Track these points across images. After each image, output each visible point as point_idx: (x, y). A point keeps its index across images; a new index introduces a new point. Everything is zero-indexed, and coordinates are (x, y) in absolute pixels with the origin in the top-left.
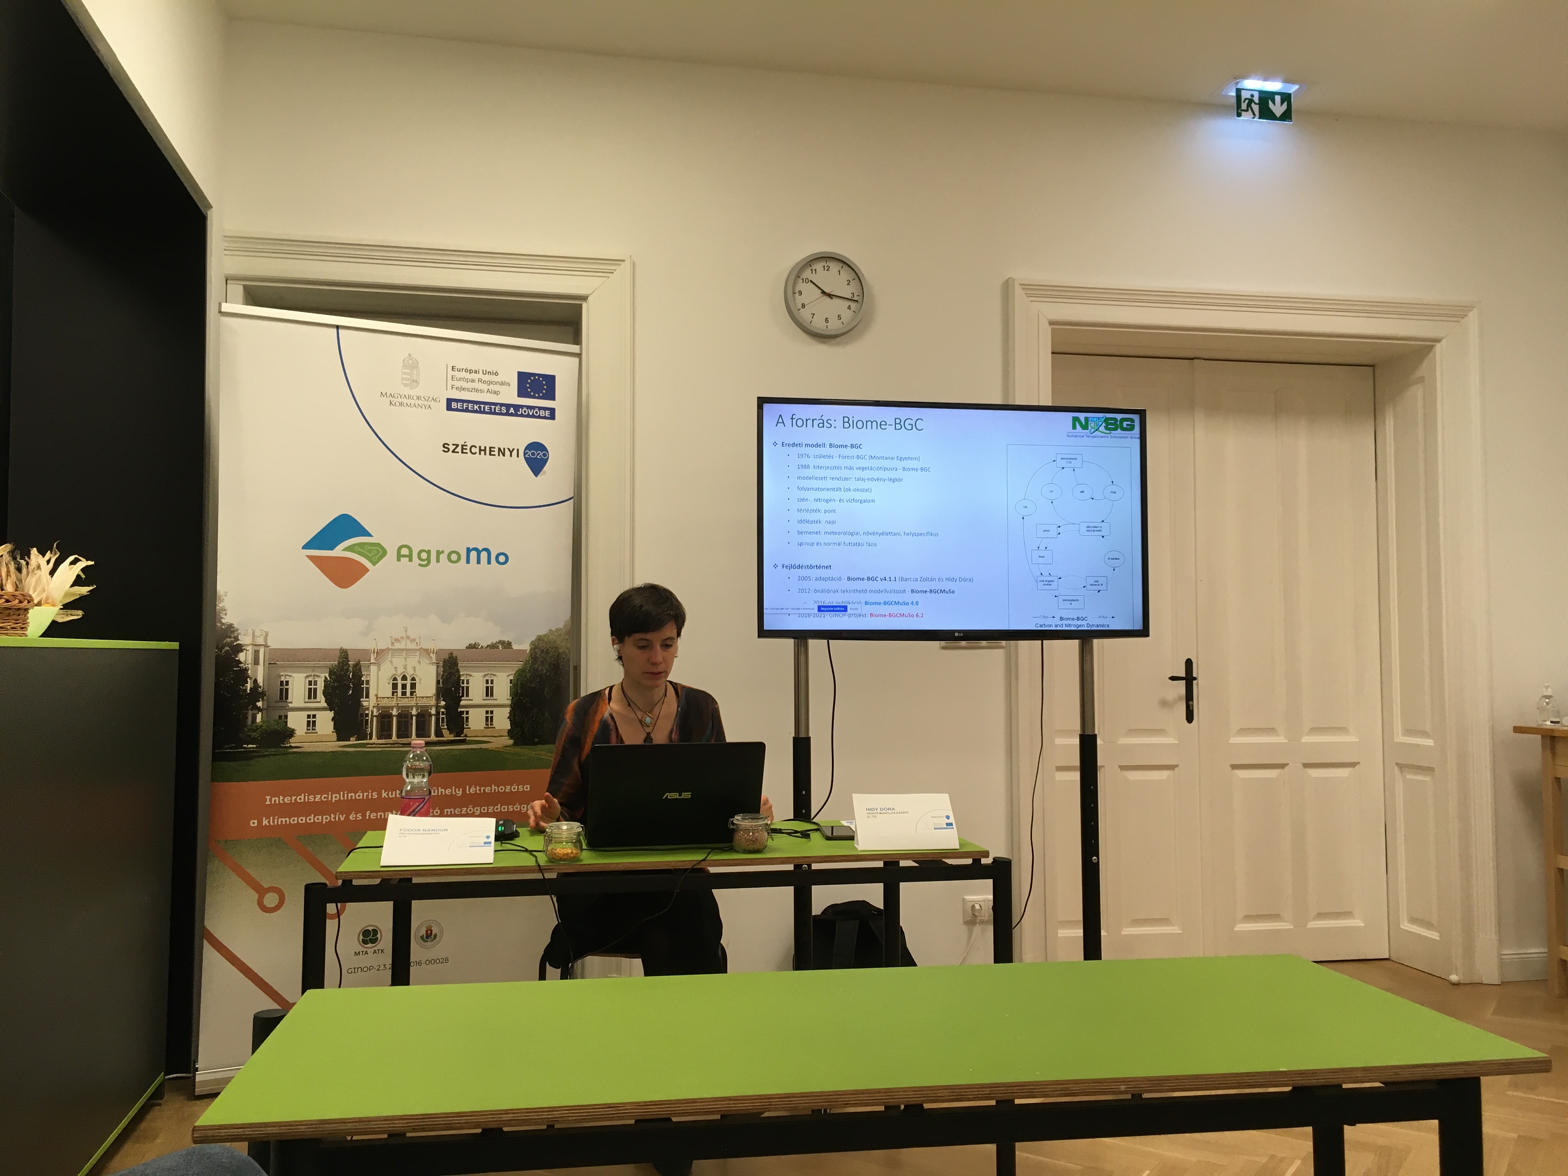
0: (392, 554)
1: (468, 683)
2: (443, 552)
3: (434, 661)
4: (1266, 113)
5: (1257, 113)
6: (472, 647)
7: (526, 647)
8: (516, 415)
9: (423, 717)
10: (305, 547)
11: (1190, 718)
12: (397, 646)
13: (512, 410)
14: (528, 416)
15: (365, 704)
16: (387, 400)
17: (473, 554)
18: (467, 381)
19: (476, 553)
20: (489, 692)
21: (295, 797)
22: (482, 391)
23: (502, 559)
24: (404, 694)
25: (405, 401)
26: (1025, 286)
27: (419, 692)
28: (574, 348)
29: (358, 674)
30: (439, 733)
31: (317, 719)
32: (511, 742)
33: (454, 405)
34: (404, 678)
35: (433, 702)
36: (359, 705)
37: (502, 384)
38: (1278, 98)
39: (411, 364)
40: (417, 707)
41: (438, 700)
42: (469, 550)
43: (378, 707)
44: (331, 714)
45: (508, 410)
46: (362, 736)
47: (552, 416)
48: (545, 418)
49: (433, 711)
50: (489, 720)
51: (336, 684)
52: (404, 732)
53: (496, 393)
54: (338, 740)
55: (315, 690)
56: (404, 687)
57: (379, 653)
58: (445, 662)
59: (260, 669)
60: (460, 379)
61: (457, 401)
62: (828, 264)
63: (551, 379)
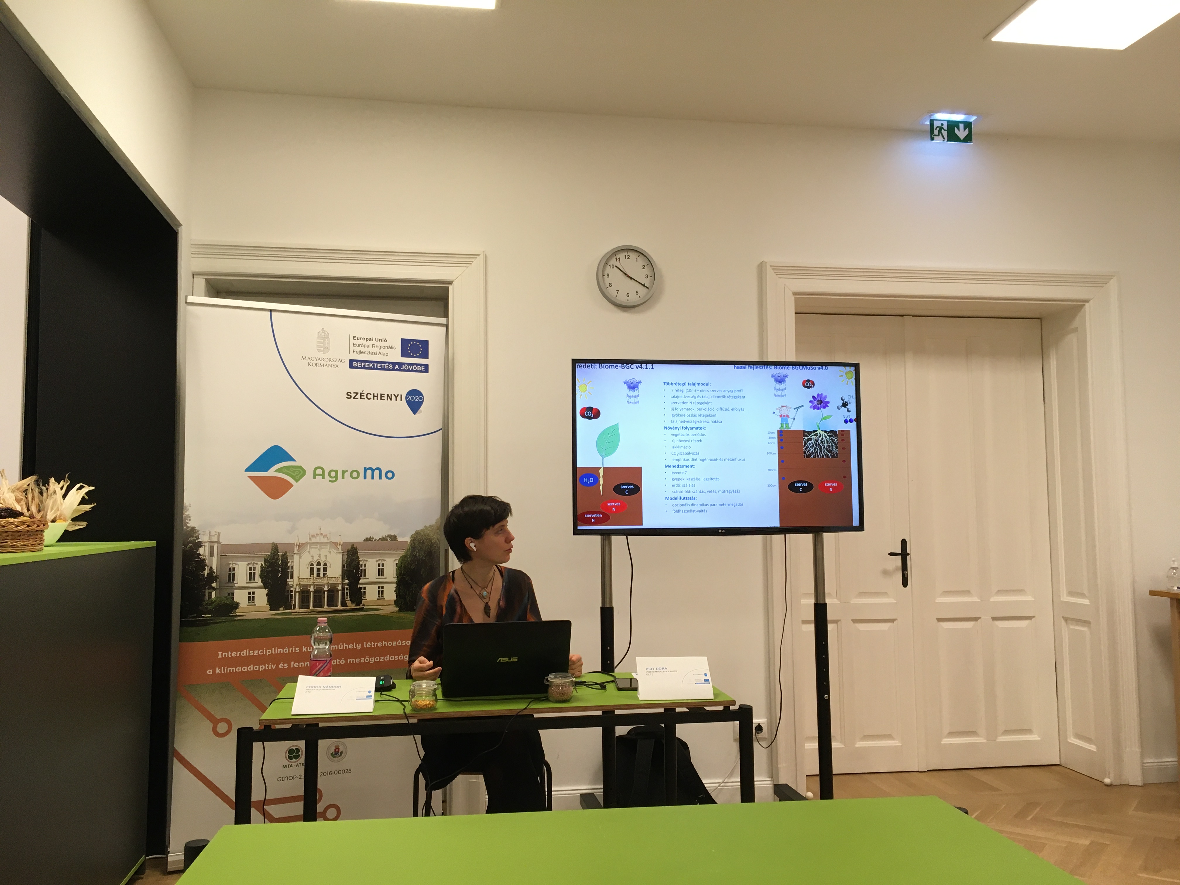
0: (310, 473)
1: (365, 566)
2: (347, 471)
3: (340, 551)
4: (952, 137)
5: (946, 137)
6: (368, 540)
7: (408, 539)
8: (400, 370)
9: (332, 592)
10: (247, 470)
11: (905, 583)
12: (314, 540)
13: (397, 367)
14: (409, 371)
15: (290, 583)
16: (305, 363)
17: (369, 472)
18: (364, 346)
19: (371, 471)
20: (381, 573)
21: (240, 652)
22: (375, 354)
23: (390, 475)
24: (318, 575)
25: (319, 362)
26: (775, 268)
27: (329, 573)
28: (443, 321)
29: (285, 561)
30: (344, 604)
31: (256, 595)
32: (397, 609)
33: (355, 364)
34: (319, 564)
35: (340, 581)
36: (285, 584)
37: (390, 348)
38: (961, 126)
39: (324, 336)
40: (328, 585)
41: (343, 579)
42: (366, 470)
43: (299, 585)
44: (265, 591)
45: (394, 366)
46: (288, 606)
47: (426, 370)
48: (421, 371)
49: (340, 588)
50: (381, 593)
51: (269, 569)
52: (318, 603)
53: (386, 354)
54: (271, 610)
55: (254, 573)
56: (319, 570)
57: (300, 546)
58: (348, 551)
59: (215, 559)
60: (359, 345)
61: (357, 361)
62: (629, 254)
63: (425, 344)
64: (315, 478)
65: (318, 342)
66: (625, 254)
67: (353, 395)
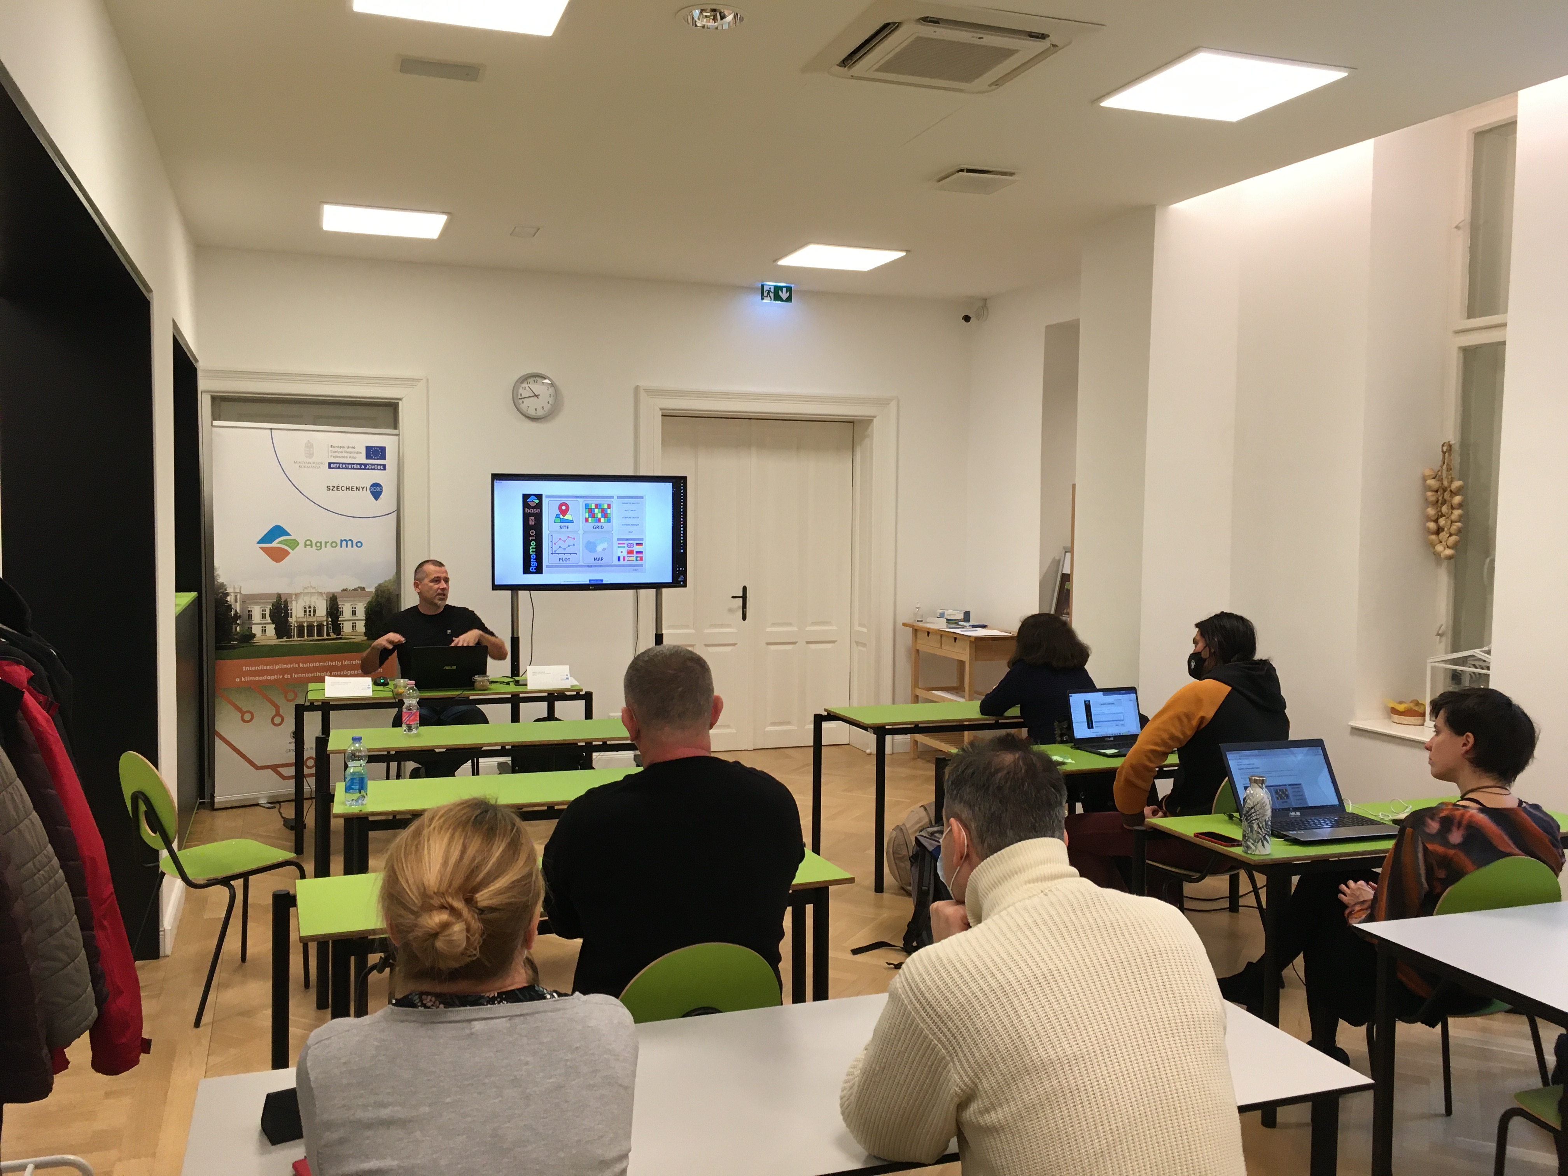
1: (343, 608)
3: (325, 598)
4: (777, 298)
5: (773, 298)
6: (344, 590)
7: (373, 590)
8: (365, 469)
9: (320, 626)
10: (258, 543)
11: (744, 618)
12: (306, 591)
13: (363, 467)
14: (372, 469)
15: (290, 620)
16: (297, 465)
18: (339, 452)
20: (354, 613)
21: (258, 667)
22: (346, 457)
24: (310, 615)
25: (306, 465)
26: (646, 390)
27: (317, 614)
28: (395, 432)
29: (286, 606)
30: (328, 634)
31: (267, 629)
32: (366, 638)
33: (332, 466)
34: (310, 607)
35: (325, 619)
36: (287, 621)
37: (357, 453)
38: (784, 290)
39: (309, 446)
40: (317, 621)
41: (327, 618)
43: (297, 622)
44: (274, 626)
45: (361, 466)
46: (289, 636)
47: (384, 469)
48: (381, 469)
49: (325, 623)
50: (354, 627)
51: (276, 611)
52: (310, 634)
53: (355, 458)
54: (277, 639)
55: (265, 614)
56: (310, 611)
57: (297, 595)
58: (330, 598)
59: (238, 604)
60: (335, 452)
61: (334, 463)
62: (537, 379)
63: (383, 449)
64: (305, 547)
65: (305, 450)
66: (535, 379)
67: (331, 488)
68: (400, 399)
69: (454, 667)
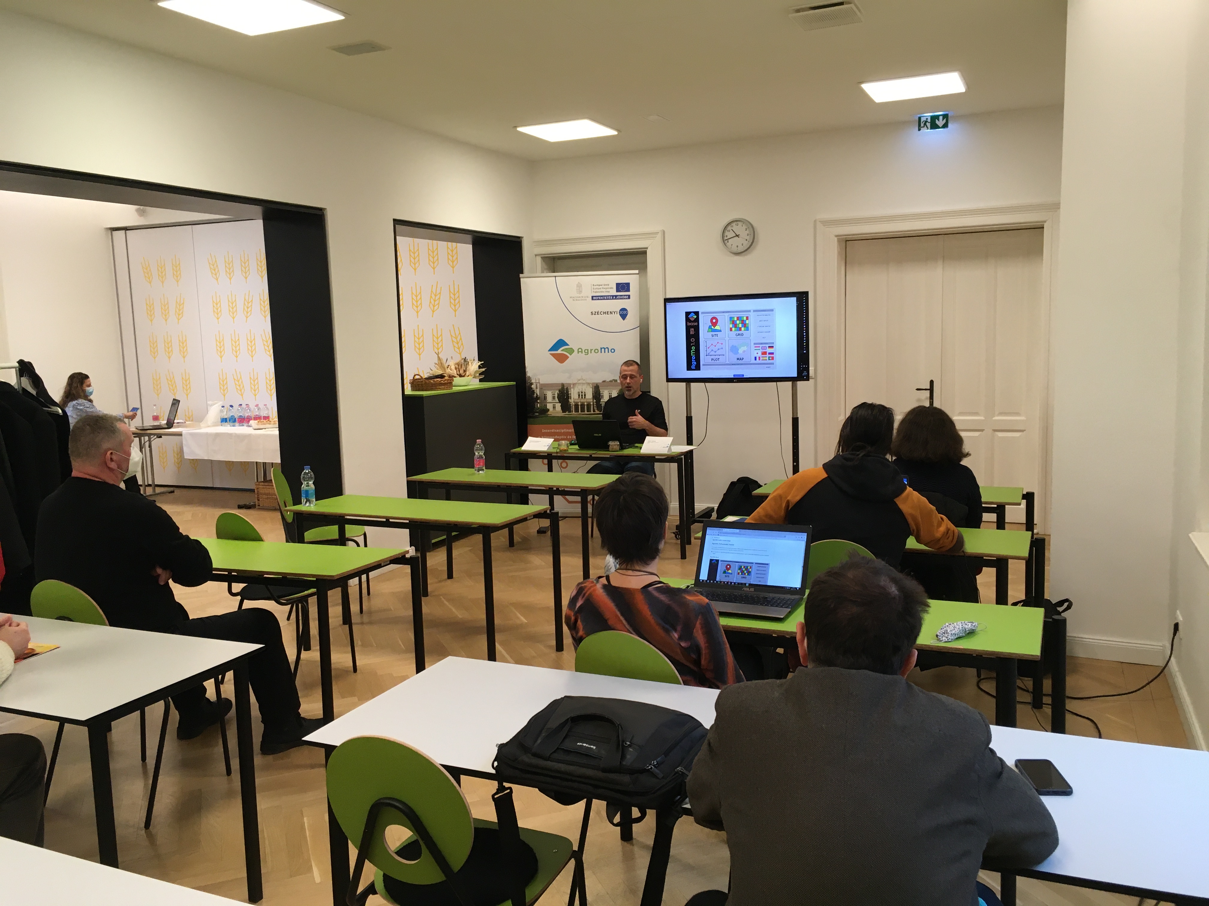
0: (576, 351)
2: (592, 349)
3: (591, 387)
4: (934, 126)
5: (930, 127)
6: (604, 381)
8: (616, 299)
9: (589, 405)
10: (549, 350)
12: (579, 382)
13: (614, 297)
14: (620, 299)
15: (570, 401)
16: (572, 299)
17: (603, 350)
18: (598, 289)
19: (604, 349)
21: (550, 430)
22: (604, 292)
23: (613, 351)
24: (582, 398)
25: (578, 299)
26: (823, 222)
27: (587, 397)
28: (642, 271)
29: (567, 392)
30: (594, 411)
31: (556, 406)
34: (582, 392)
35: (592, 400)
36: (568, 401)
37: (611, 288)
38: (941, 118)
39: (579, 286)
40: (587, 402)
43: (574, 402)
44: (560, 404)
45: (613, 297)
46: (570, 411)
47: (629, 298)
48: (626, 299)
49: (592, 404)
51: (561, 394)
52: (583, 410)
53: (609, 292)
54: (563, 412)
55: (555, 396)
56: (582, 395)
57: (574, 384)
58: (595, 387)
59: (538, 390)
60: (596, 289)
61: (595, 296)
62: (738, 223)
63: (628, 284)
64: (578, 353)
65: (577, 289)
66: (736, 223)
67: (594, 313)
68: (647, 248)
69: (600, 435)
